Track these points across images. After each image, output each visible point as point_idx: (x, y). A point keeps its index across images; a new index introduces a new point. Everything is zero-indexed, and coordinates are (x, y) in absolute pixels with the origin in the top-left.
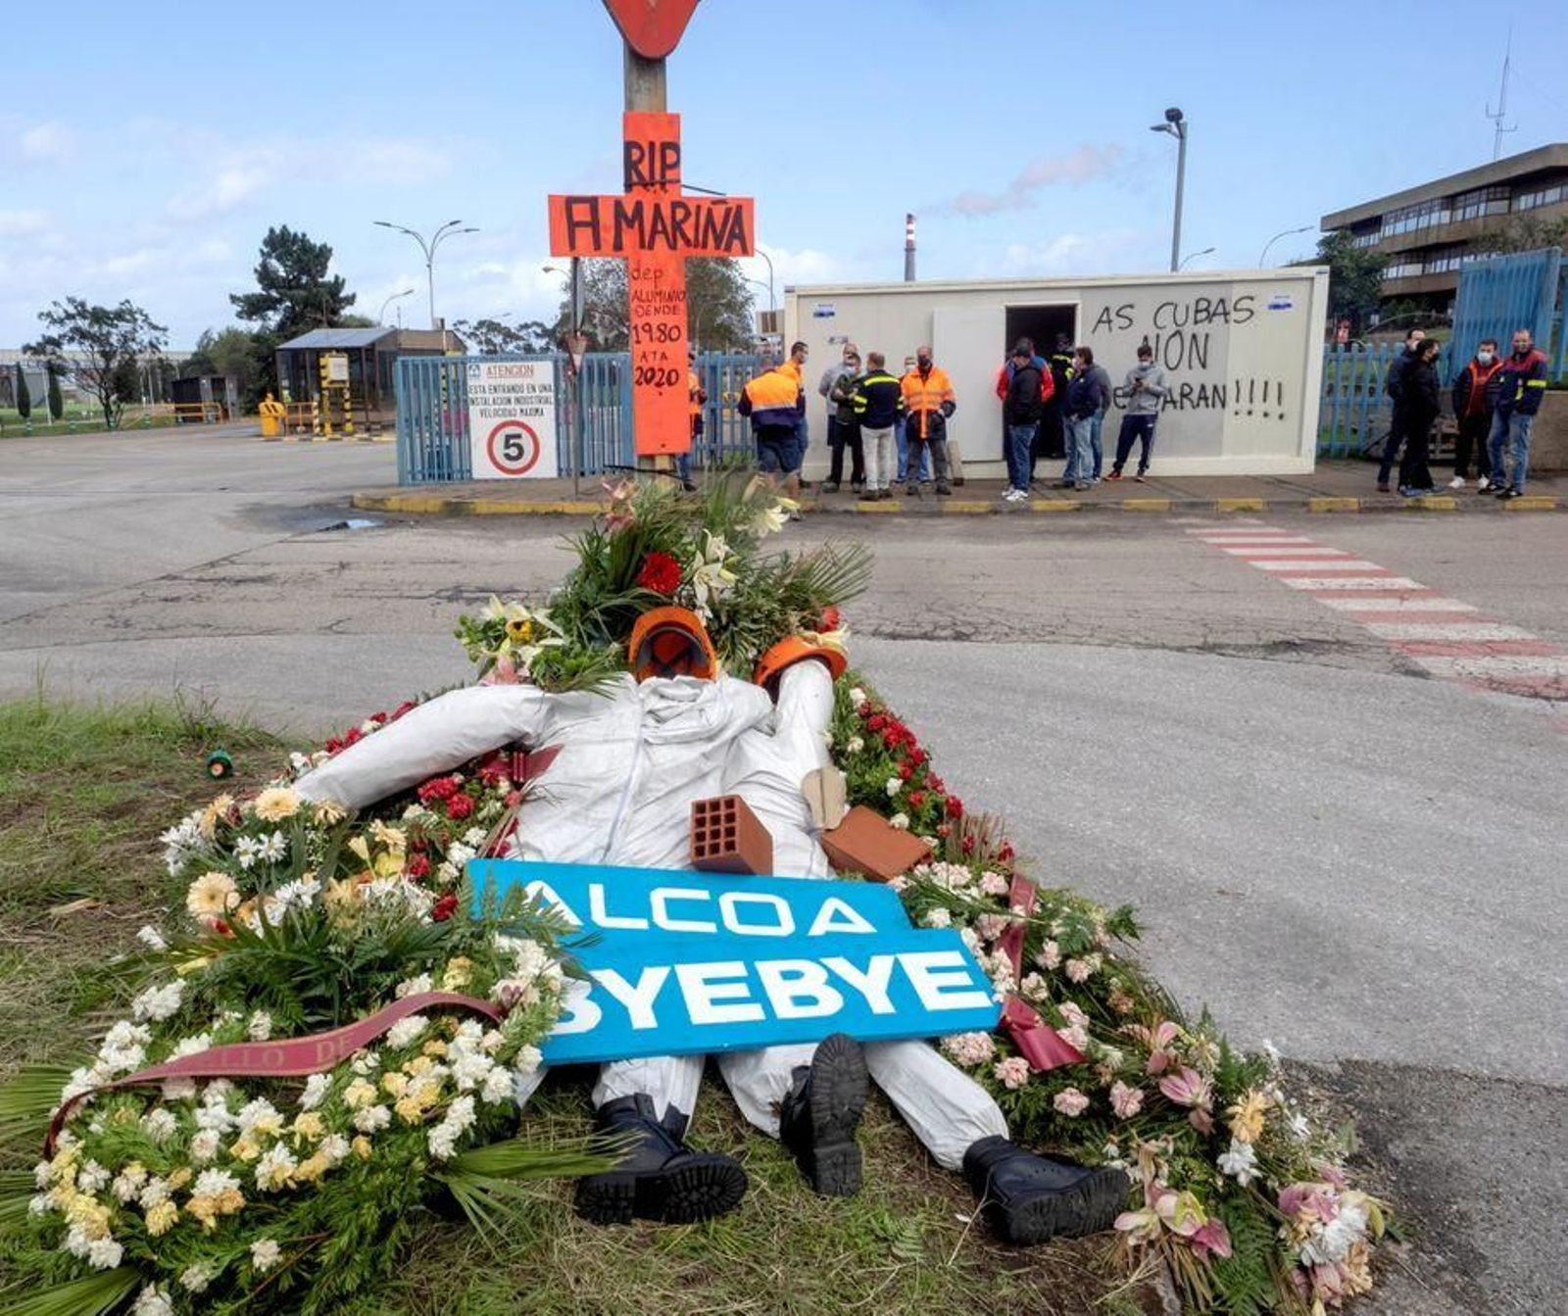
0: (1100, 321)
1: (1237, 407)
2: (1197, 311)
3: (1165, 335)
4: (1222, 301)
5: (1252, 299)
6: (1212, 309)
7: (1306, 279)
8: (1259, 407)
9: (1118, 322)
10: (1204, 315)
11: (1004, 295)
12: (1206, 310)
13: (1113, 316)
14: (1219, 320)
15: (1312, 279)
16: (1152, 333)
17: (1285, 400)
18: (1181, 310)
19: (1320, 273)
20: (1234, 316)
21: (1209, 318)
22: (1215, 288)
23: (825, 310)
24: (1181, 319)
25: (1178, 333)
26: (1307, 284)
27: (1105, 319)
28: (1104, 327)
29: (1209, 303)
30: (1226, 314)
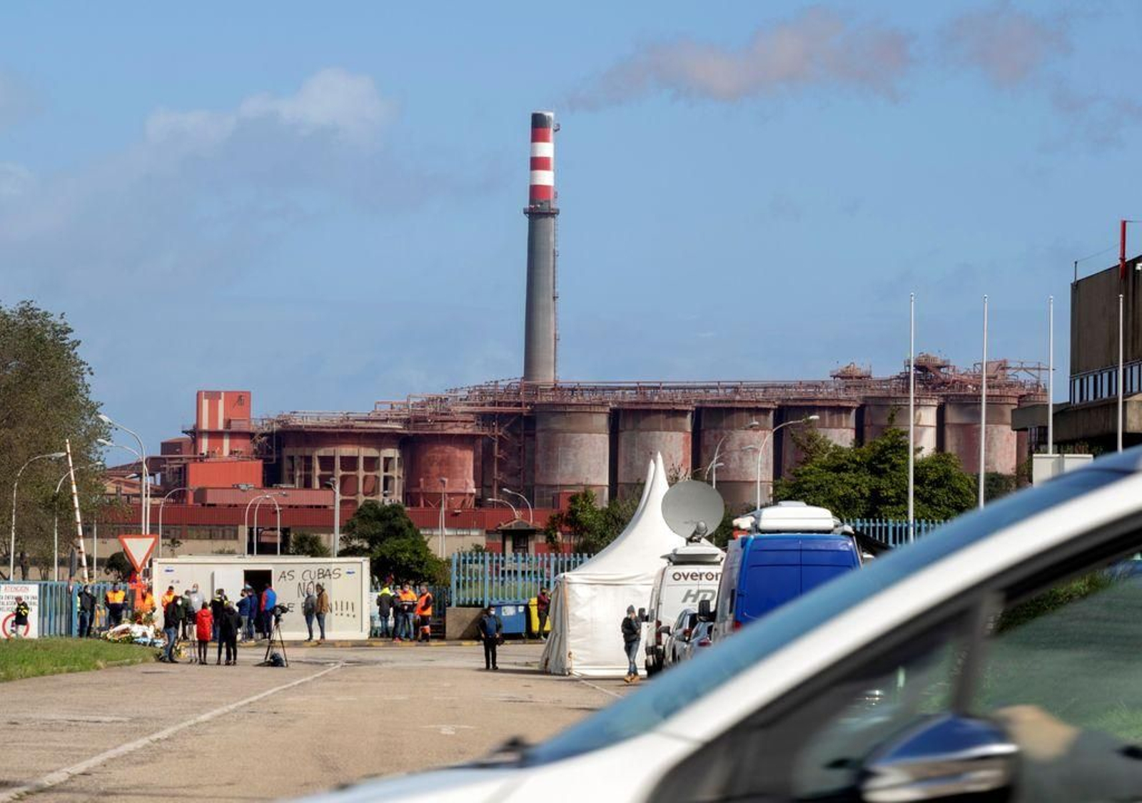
0: (281, 577)
1: (336, 612)
2: (319, 574)
3: (307, 583)
4: (328, 570)
5: (339, 569)
6: (325, 573)
7: (359, 563)
8: (345, 612)
9: (288, 577)
10: (321, 576)
11: (244, 565)
12: (322, 573)
13: (286, 574)
14: (327, 577)
15: (362, 563)
16: (302, 582)
17: (355, 609)
18: (313, 574)
19: (364, 560)
20: (333, 576)
21: (324, 577)
22: (325, 565)
23: (170, 569)
24: (312, 577)
25: (312, 582)
26: (360, 565)
27: (283, 576)
28: (282, 579)
29: (323, 571)
30: (330, 575)
